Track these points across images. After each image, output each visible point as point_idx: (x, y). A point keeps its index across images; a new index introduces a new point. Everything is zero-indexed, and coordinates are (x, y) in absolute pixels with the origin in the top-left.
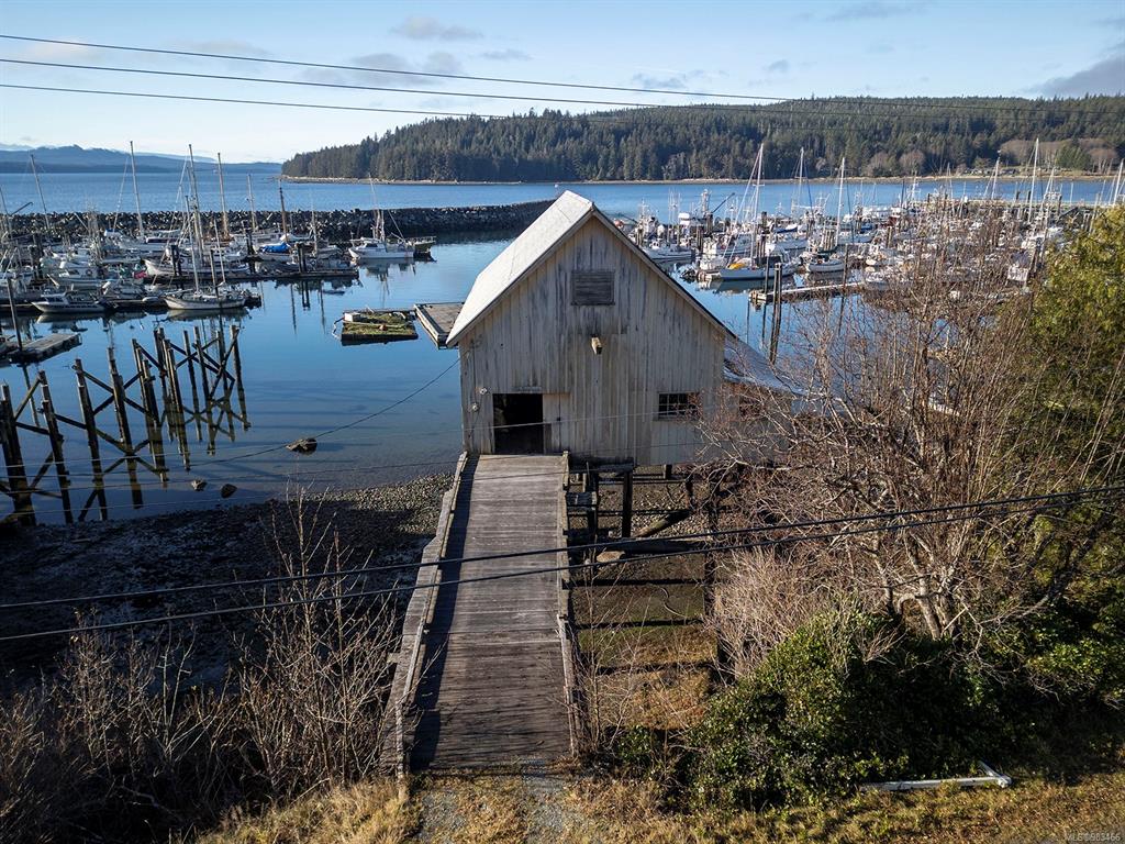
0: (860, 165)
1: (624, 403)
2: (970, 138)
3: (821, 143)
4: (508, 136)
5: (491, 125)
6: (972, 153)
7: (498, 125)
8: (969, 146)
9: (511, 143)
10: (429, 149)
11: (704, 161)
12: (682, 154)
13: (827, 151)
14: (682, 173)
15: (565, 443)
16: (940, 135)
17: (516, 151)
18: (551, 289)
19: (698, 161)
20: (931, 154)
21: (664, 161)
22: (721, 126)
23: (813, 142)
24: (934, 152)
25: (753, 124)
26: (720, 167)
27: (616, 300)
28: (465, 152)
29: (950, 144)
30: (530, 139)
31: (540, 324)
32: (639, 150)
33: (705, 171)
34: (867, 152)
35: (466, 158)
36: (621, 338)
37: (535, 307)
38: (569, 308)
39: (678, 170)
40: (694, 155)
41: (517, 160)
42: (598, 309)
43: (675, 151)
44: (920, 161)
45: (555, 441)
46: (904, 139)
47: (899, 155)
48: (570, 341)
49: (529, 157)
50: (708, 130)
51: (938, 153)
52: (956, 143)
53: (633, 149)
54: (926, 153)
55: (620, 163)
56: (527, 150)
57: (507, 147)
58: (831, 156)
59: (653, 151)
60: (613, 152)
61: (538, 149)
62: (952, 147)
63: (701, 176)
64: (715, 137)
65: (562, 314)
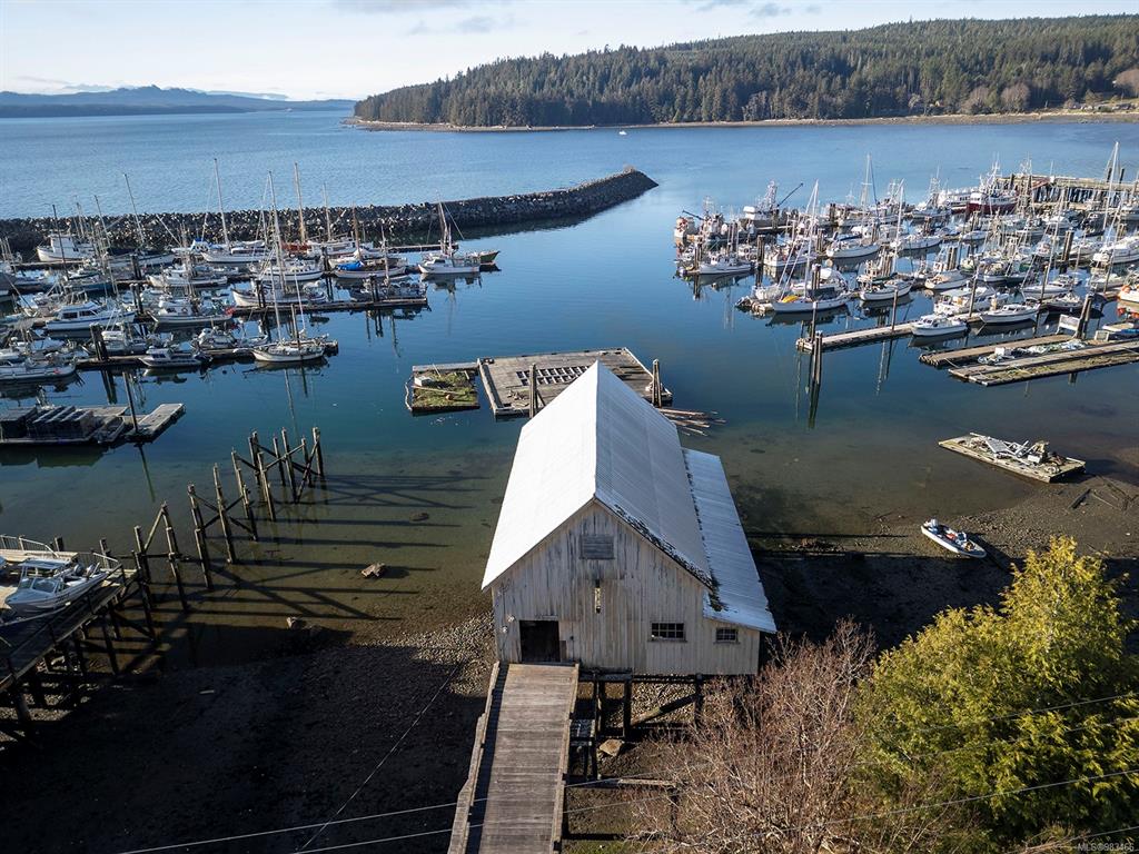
0: (957, 101)
1: (624, 630)
2: (1081, 68)
3: (916, 77)
4: (582, 77)
5: (564, 64)
6: (1083, 85)
7: (572, 63)
8: (1079, 78)
9: (584, 84)
10: (501, 93)
11: (787, 100)
12: (764, 93)
13: (922, 85)
14: (763, 113)
15: (577, 654)
16: (1048, 67)
17: (589, 93)
18: (564, 547)
19: (781, 100)
20: (1037, 88)
21: (744, 100)
22: (807, 60)
23: (907, 75)
24: (1040, 85)
25: (842, 58)
26: (805, 106)
27: (615, 556)
28: (537, 95)
29: (1058, 76)
30: (605, 79)
31: (556, 571)
32: (718, 89)
33: (787, 110)
34: (966, 86)
35: (538, 102)
36: (621, 583)
37: (551, 560)
38: (578, 561)
39: (759, 110)
40: (777, 92)
41: (590, 103)
42: (600, 562)
43: (756, 89)
44: (1023, 96)
45: (569, 653)
46: (1009, 70)
47: (1001, 90)
48: (579, 584)
49: (603, 99)
50: (793, 64)
51: (1045, 87)
52: (1066, 75)
53: (712, 89)
54: (1030, 87)
55: (697, 103)
56: (601, 91)
57: (580, 89)
58: (927, 92)
59: (733, 90)
60: (691, 92)
61: (613, 89)
62: (1060, 80)
63: (784, 116)
64: (800, 72)
65: (573, 566)
